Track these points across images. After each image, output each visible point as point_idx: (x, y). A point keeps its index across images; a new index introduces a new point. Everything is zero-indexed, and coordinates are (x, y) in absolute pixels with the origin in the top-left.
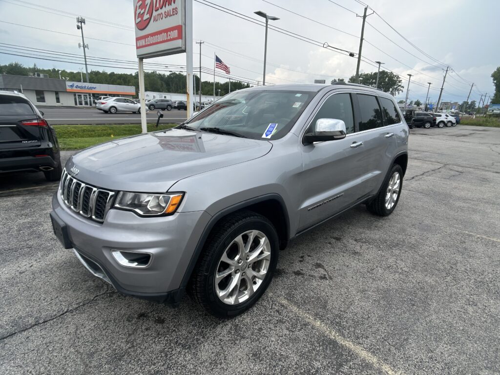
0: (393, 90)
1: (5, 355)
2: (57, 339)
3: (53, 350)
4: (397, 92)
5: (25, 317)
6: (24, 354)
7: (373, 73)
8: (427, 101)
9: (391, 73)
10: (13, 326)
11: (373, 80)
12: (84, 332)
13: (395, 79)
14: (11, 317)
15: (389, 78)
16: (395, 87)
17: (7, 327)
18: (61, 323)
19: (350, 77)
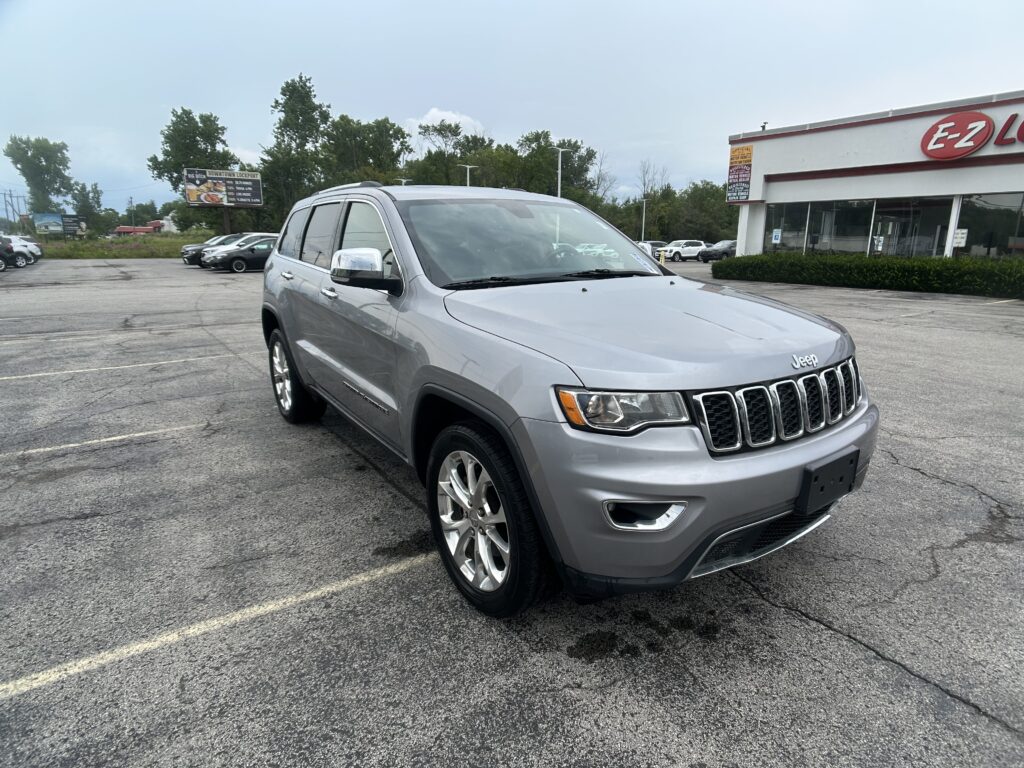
1: (960, 665)
2: (892, 621)
3: (912, 617)
5: (878, 680)
6: (940, 644)
10: (908, 686)
12: (861, 597)
14: (891, 703)
17: (915, 694)
18: (860, 627)
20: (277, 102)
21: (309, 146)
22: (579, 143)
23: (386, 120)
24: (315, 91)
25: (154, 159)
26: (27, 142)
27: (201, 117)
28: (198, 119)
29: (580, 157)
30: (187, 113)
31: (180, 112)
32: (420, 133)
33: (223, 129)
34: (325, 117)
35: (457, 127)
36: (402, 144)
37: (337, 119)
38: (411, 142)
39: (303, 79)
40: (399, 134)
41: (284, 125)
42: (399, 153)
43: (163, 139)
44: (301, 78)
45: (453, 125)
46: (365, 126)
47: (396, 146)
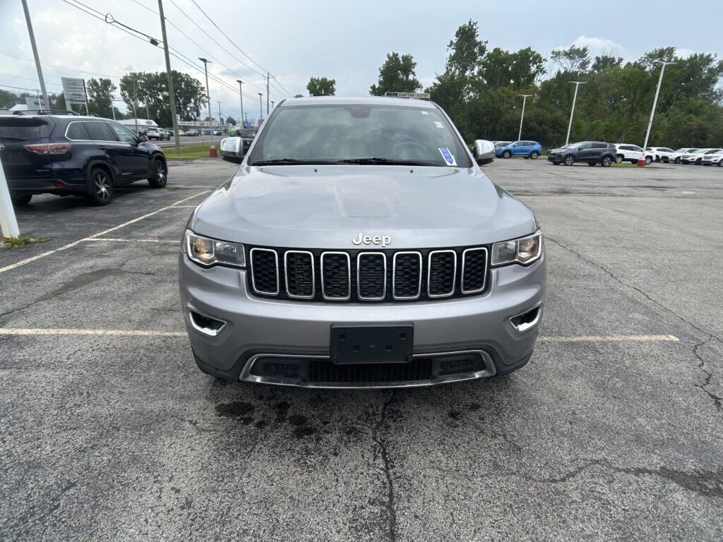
0: (196, 101)
4: (202, 105)
7: (159, 74)
8: (244, 118)
9: (187, 75)
11: (161, 84)
13: (195, 84)
15: (185, 82)
16: (199, 97)
19: (122, 78)
20: (451, 42)
21: (468, 73)
22: (712, 56)
23: (529, 49)
24: (479, 32)
25: (373, 87)
26: (318, 81)
27: (403, 57)
28: (401, 59)
29: (711, 70)
30: (395, 55)
31: (391, 55)
32: (552, 57)
33: (415, 64)
34: (482, 50)
35: (585, 50)
36: (538, 67)
37: (492, 51)
38: (545, 65)
39: (472, 23)
40: (538, 59)
41: (453, 59)
42: (534, 75)
43: (380, 74)
44: (470, 23)
45: (581, 49)
46: (511, 55)
47: (533, 69)
